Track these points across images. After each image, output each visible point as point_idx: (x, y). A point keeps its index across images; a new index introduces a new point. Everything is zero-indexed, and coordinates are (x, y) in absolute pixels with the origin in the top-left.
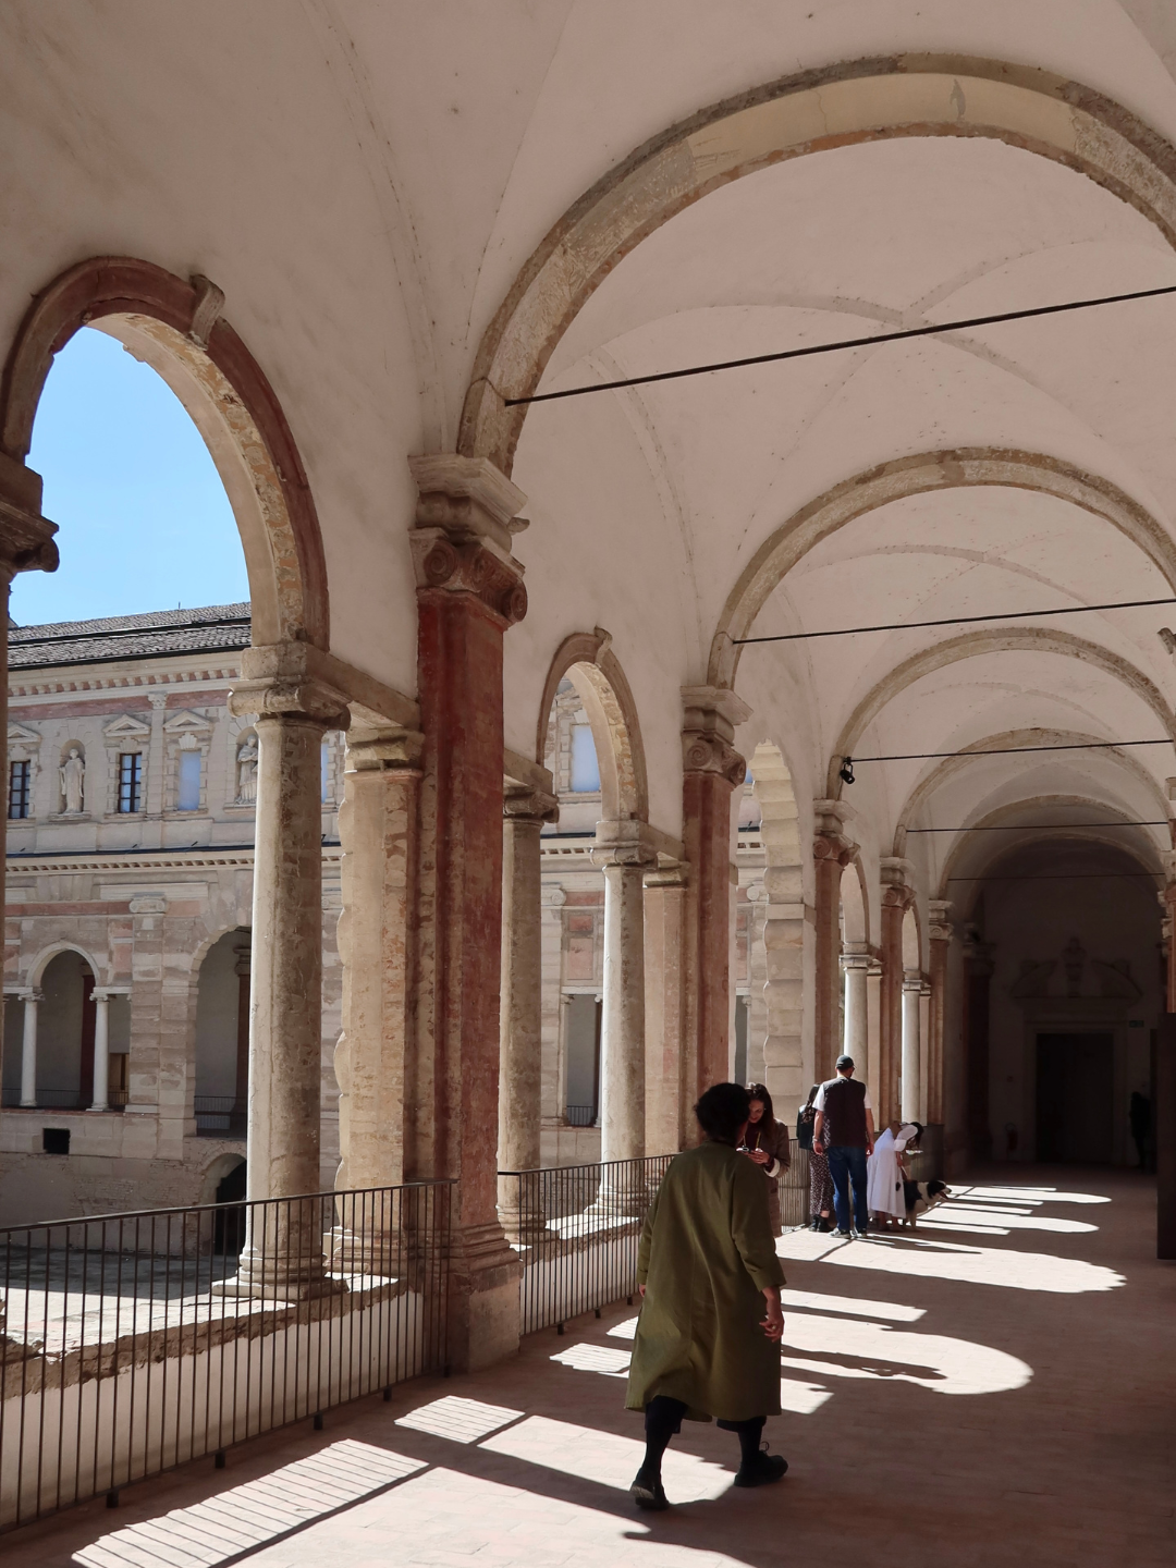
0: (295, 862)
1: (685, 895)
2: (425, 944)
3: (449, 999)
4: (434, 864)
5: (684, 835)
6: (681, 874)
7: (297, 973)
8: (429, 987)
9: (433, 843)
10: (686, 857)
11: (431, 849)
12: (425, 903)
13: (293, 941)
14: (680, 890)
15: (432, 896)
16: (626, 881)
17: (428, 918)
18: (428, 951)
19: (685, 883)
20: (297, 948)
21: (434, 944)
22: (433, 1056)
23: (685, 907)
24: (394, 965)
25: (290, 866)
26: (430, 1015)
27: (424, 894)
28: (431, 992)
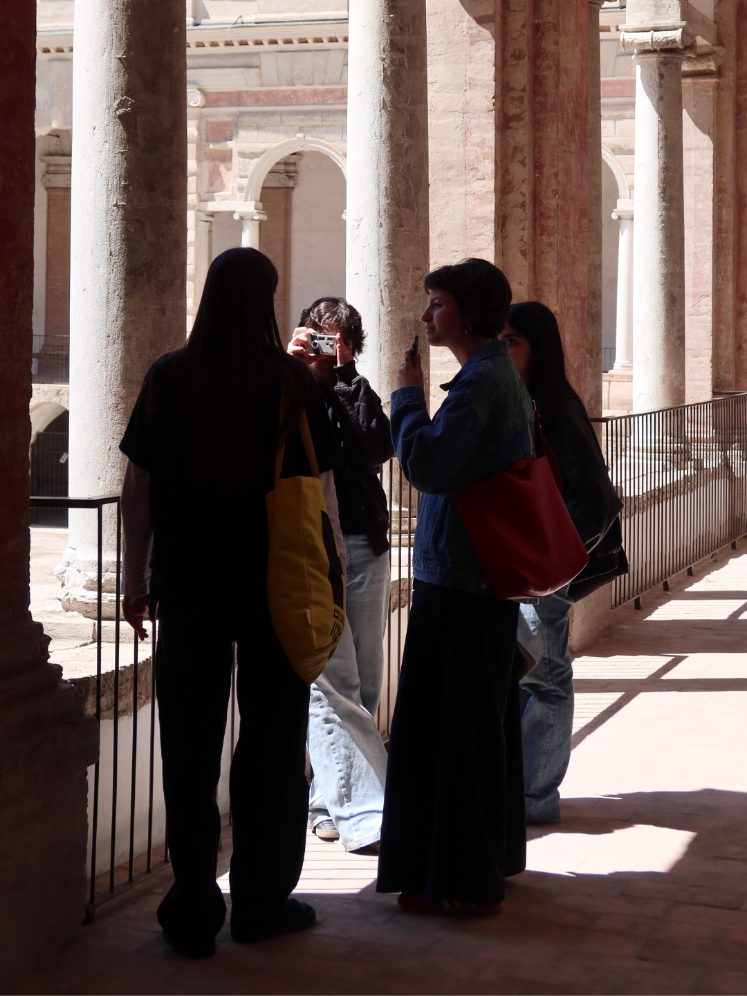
0: (402, 51)
1: (718, 87)
2: (516, 148)
3: (542, 214)
4: (526, 53)
5: (716, 14)
6: (715, 61)
7: (407, 183)
8: (520, 199)
9: (523, 27)
10: (719, 41)
11: (522, 34)
12: (513, 99)
13: (402, 146)
14: (713, 81)
15: (523, 90)
16: (663, 70)
17: (518, 118)
18: (519, 156)
19: (719, 73)
20: (406, 153)
21: (526, 148)
22: (526, 281)
23: (718, 101)
24: (480, 174)
25: (397, 55)
26: (522, 233)
27: (513, 89)
28: (523, 205)
